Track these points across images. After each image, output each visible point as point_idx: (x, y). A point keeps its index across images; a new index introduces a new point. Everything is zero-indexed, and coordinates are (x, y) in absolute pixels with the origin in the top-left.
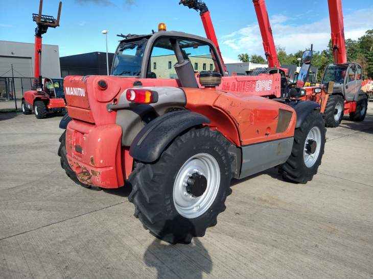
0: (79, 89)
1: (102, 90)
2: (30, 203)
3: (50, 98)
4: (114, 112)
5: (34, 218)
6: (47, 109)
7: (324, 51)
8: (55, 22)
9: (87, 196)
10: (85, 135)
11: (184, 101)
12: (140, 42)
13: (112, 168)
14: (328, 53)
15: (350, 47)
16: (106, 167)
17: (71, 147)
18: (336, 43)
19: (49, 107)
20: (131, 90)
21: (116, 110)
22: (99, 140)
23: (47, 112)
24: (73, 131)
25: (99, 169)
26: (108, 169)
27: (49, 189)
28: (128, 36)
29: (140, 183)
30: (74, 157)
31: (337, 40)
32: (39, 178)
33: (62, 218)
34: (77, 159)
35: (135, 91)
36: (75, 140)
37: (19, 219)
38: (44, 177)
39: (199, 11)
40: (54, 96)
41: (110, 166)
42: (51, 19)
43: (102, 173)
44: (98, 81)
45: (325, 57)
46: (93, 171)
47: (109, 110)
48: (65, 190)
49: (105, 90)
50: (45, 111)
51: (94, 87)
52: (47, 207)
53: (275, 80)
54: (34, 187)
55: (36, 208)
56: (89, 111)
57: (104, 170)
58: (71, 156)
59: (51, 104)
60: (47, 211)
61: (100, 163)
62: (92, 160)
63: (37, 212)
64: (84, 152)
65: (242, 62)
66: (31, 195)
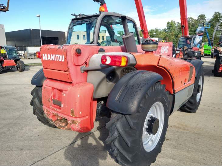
0: (57, 55)
1: (78, 56)
2: (11, 144)
3: (4, 60)
4: (86, 73)
5: (19, 158)
6: (3, 67)
7: (165, 29)
8: (6, 8)
9: (54, 134)
10: (64, 91)
11: (135, 63)
12: (91, 20)
13: (87, 117)
14: (167, 30)
15: (179, 27)
16: (83, 117)
17: (49, 101)
18: (183, 24)
19: (4, 66)
20: (107, 56)
21: (87, 71)
22: (78, 96)
23: (3, 69)
24: (51, 88)
25: (78, 119)
26: (85, 118)
27: (22, 130)
28: (79, 15)
29: (121, 130)
30: (52, 109)
31: (184, 22)
32: (11, 121)
33: (43, 156)
34: (56, 111)
35: (111, 56)
36: (52, 95)
37: (6, 161)
38: (15, 120)
39: (100, 3)
40: (7, 58)
41: (86, 116)
42: (3, 6)
43: (81, 121)
44: (75, 49)
45: (165, 32)
46: (73, 121)
47: (82, 71)
48: (36, 130)
49: (80, 55)
50: (2, 69)
51: (72, 54)
52: (27, 146)
53: (170, 46)
54: (10, 129)
55: (18, 148)
56: (68, 73)
57: (82, 119)
58: (50, 108)
59: (5, 64)
60: (28, 150)
61: (79, 114)
62: (72, 112)
63: (19, 152)
64: (64, 106)
65: (119, 35)
66: (9, 137)
